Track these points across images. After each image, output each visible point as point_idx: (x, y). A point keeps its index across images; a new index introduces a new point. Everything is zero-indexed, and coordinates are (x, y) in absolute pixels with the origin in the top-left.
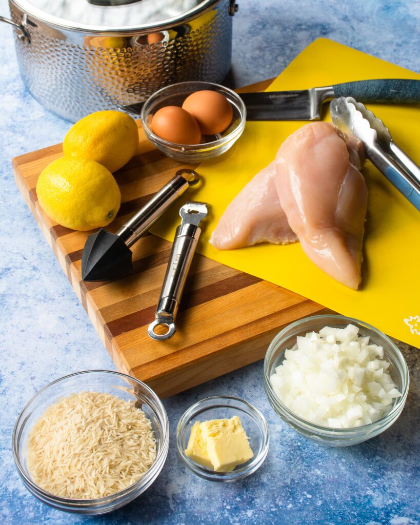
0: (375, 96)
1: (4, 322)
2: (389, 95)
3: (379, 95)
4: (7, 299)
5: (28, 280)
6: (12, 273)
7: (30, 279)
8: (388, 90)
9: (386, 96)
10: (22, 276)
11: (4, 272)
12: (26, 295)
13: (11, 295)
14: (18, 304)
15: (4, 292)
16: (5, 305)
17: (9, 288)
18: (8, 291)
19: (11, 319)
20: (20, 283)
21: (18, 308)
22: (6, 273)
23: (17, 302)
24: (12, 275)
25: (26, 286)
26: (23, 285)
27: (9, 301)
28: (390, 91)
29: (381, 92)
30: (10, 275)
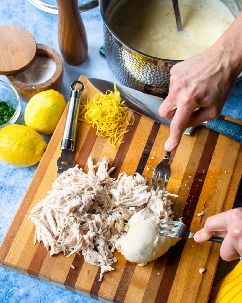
0: (230, 135)
1: (13, 205)
2: (239, 139)
3: (232, 136)
4: (15, 190)
5: (26, 177)
6: (18, 173)
7: (27, 176)
8: (239, 135)
9: (236, 138)
10: (23, 174)
11: (13, 172)
12: (25, 187)
13: (17, 187)
14: (21, 193)
15: (13, 185)
16: (14, 194)
17: (16, 183)
18: (15, 184)
19: (18, 203)
20: (22, 179)
21: (21, 196)
22: (14, 172)
23: (20, 192)
24: (17, 174)
25: (25, 181)
26: (24, 181)
27: (16, 191)
28: (240, 137)
29: (234, 135)
30: (16, 174)
